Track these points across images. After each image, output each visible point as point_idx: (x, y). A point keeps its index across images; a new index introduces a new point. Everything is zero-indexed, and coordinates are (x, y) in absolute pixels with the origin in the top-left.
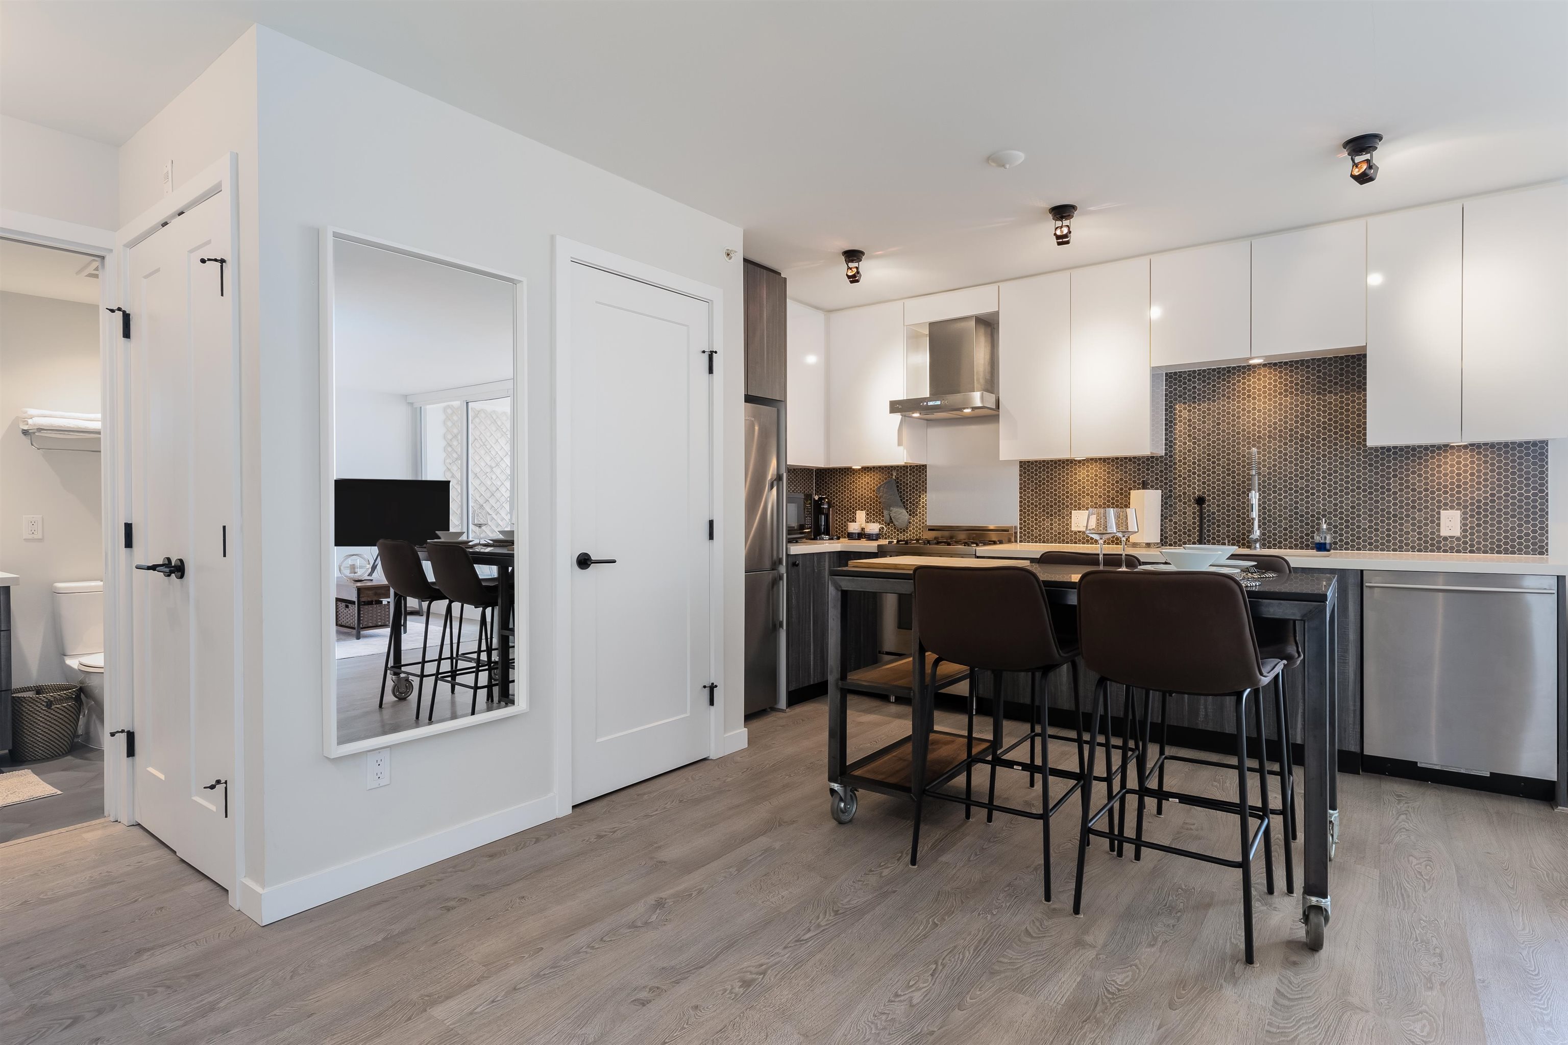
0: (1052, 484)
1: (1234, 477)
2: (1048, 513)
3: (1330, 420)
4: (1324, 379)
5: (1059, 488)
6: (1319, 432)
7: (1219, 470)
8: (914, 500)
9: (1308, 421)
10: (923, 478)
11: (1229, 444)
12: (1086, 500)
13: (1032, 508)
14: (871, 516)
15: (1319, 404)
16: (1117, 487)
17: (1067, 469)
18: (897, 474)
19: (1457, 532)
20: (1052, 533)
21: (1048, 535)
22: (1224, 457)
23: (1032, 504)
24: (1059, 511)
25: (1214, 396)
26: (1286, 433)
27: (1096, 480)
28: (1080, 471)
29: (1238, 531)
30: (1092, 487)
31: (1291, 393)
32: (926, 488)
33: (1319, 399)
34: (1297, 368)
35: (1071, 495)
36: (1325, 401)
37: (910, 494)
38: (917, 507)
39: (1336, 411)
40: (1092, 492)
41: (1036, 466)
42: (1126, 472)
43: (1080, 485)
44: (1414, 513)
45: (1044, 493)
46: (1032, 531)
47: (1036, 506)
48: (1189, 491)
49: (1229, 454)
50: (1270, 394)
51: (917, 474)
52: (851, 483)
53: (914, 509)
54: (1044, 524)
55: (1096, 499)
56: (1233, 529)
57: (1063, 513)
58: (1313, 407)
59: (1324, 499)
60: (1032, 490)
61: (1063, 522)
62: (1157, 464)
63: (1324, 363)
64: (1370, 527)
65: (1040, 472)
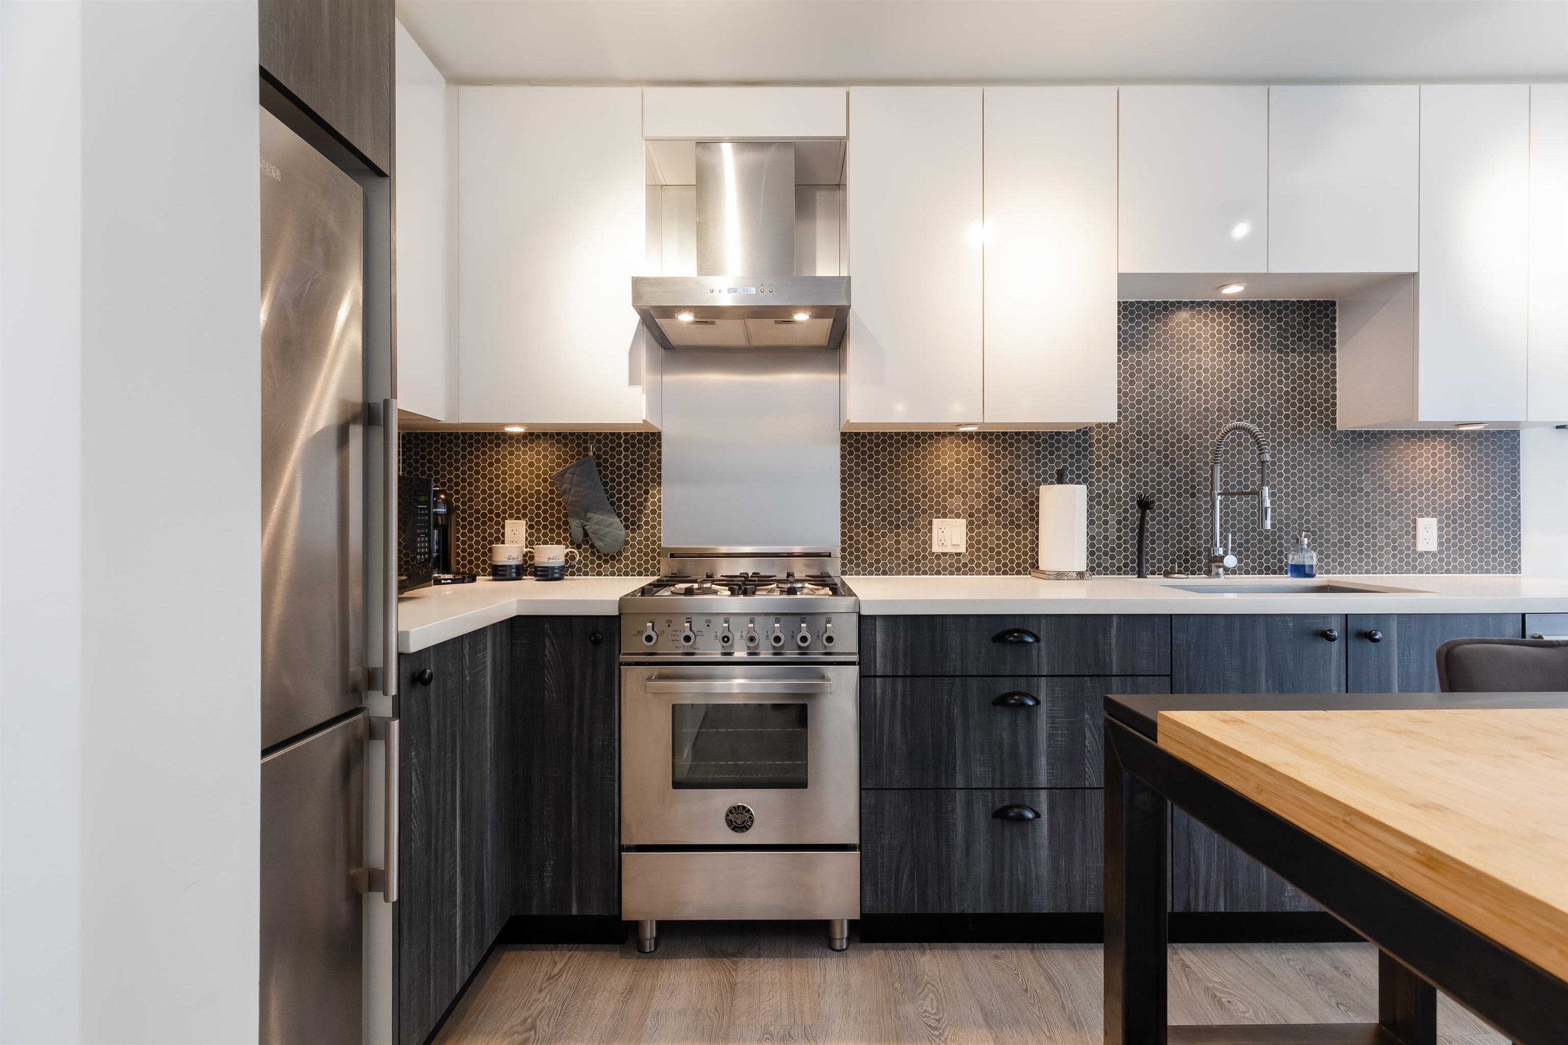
0: (898, 472)
1: (1173, 468)
2: (891, 523)
3: (1294, 389)
4: (1286, 331)
5: (911, 480)
6: (1280, 405)
7: (1153, 456)
8: (633, 500)
9: (1267, 390)
10: (653, 457)
11: (1166, 417)
12: (956, 501)
13: (864, 515)
14: (538, 531)
15: (1280, 367)
16: (1005, 480)
17: (924, 449)
18: (599, 449)
19: (1433, 547)
20: (898, 558)
21: (891, 562)
22: (1159, 437)
23: (864, 507)
24: (911, 519)
25: (1145, 344)
26: (1240, 405)
27: (971, 468)
28: (944, 453)
29: (1180, 550)
30: (965, 480)
31: (1247, 347)
32: (660, 476)
33: (1280, 359)
34: (1253, 312)
35: (931, 492)
36: (1287, 362)
37: (626, 488)
38: (640, 512)
39: (1300, 378)
40: (965, 488)
41: (870, 441)
42: (1018, 457)
43: (945, 476)
44: (1388, 521)
45: (884, 488)
46: (864, 554)
47: (871, 511)
48: (1112, 488)
49: (1166, 433)
50: (1220, 348)
51: (640, 449)
52: (491, 465)
53: (633, 515)
54: (884, 542)
55: (972, 500)
56: (1173, 546)
57: (918, 523)
58: (1273, 371)
59: (1287, 502)
60: (864, 484)
61: (918, 538)
62: (1065, 445)
63: (1286, 308)
64: (1341, 541)
65: (877, 453)
